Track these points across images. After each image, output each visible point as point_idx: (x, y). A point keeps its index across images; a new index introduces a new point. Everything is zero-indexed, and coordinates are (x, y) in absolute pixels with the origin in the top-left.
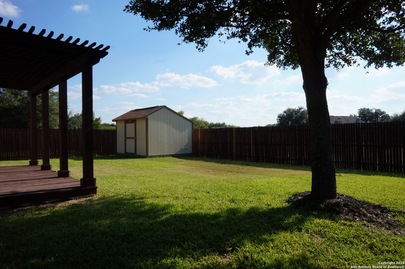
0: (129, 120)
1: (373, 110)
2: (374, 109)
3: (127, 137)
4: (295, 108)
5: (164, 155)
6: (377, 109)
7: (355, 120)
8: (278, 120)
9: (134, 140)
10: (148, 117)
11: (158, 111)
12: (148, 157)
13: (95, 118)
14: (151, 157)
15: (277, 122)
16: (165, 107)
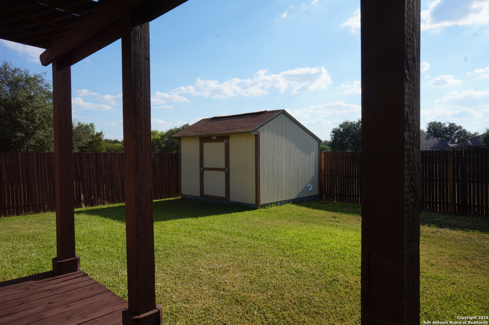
0: (211, 137)
1: (445, 124)
2: (448, 123)
3: (204, 167)
4: (355, 122)
5: (282, 201)
6: (452, 122)
7: (426, 137)
8: (331, 136)
9: (223, 174)
10: (260, 130)
11: (274, 120)
12: (259, 207)
13: (95, 132)
14: (264, 206)
15: (331, 139)
16: (284, 112)
